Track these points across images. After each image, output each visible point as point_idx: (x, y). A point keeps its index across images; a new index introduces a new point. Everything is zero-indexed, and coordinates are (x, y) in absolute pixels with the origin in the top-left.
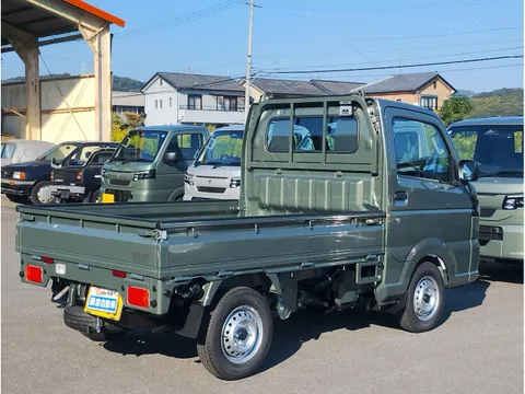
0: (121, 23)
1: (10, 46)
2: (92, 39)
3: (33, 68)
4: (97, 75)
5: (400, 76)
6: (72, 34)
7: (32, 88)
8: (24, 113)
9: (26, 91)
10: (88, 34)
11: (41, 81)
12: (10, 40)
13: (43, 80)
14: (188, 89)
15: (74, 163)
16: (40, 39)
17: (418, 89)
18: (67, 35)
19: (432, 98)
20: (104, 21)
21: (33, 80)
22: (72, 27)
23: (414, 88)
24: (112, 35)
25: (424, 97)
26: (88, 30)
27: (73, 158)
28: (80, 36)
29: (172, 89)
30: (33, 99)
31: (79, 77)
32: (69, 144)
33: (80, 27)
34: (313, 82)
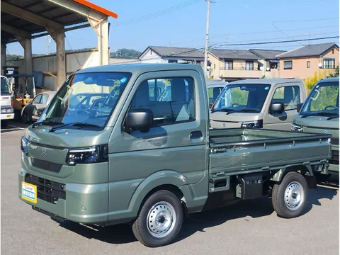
0: (115, 16)
1: (46, 32)
2: (96, 27)
3: (61, 46)
4: (99, 49)
5: (309, 46)
6: (85, 23)
7: (60, 58)
8: (56, 74)
9: (57, 60)
10: (93, 23)
11: (66, 54)
12: (46, 28)
13: (67, 53)
14: (168, 57)
15: (83, 107)
16: (66, 27)
17: (321, 54)
18: (82, 24)
19: (331, 60)
20: (104, 15)
21: (61, 53)
22: (83, 19)
23: (319, 54)
24: (109, 24)
25: (326, 60)
26: (93, 21)
27: (84, 103)
28: (89, 25)
29: (158, 56)
30: (61, 65)
31: (90, 51)
32: (81, 94)
33: (88, 19)
34: (251, 51)
